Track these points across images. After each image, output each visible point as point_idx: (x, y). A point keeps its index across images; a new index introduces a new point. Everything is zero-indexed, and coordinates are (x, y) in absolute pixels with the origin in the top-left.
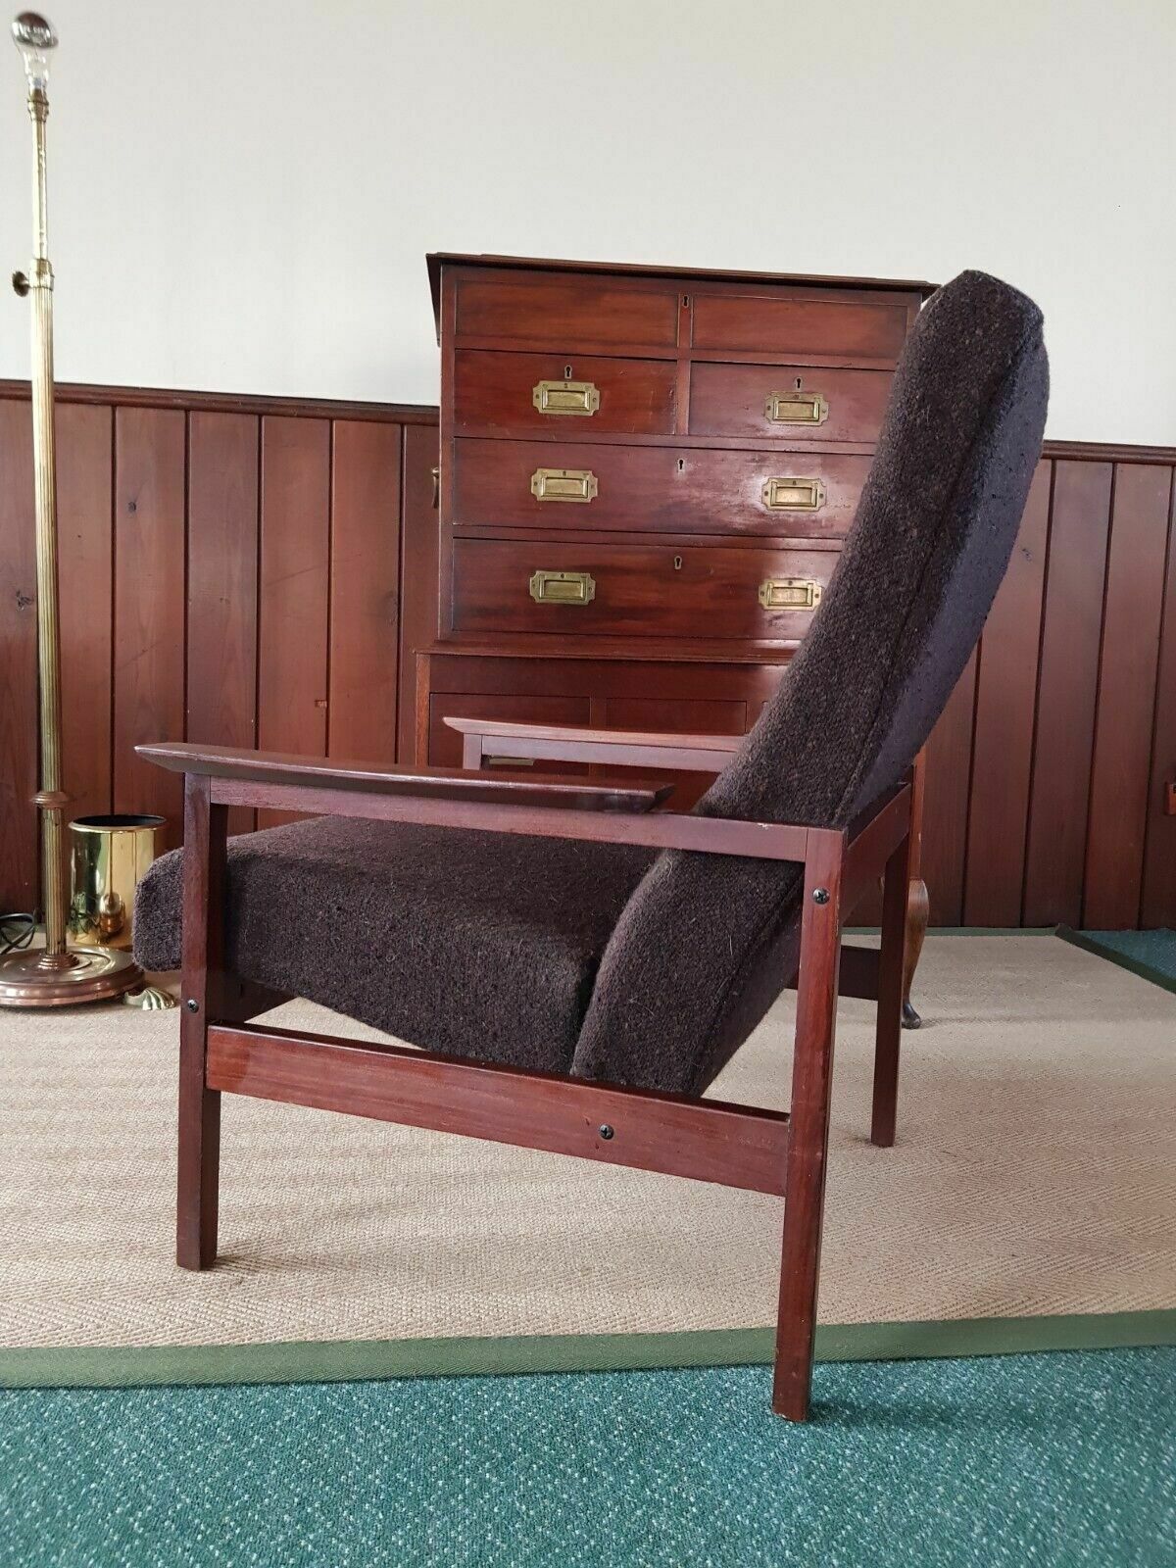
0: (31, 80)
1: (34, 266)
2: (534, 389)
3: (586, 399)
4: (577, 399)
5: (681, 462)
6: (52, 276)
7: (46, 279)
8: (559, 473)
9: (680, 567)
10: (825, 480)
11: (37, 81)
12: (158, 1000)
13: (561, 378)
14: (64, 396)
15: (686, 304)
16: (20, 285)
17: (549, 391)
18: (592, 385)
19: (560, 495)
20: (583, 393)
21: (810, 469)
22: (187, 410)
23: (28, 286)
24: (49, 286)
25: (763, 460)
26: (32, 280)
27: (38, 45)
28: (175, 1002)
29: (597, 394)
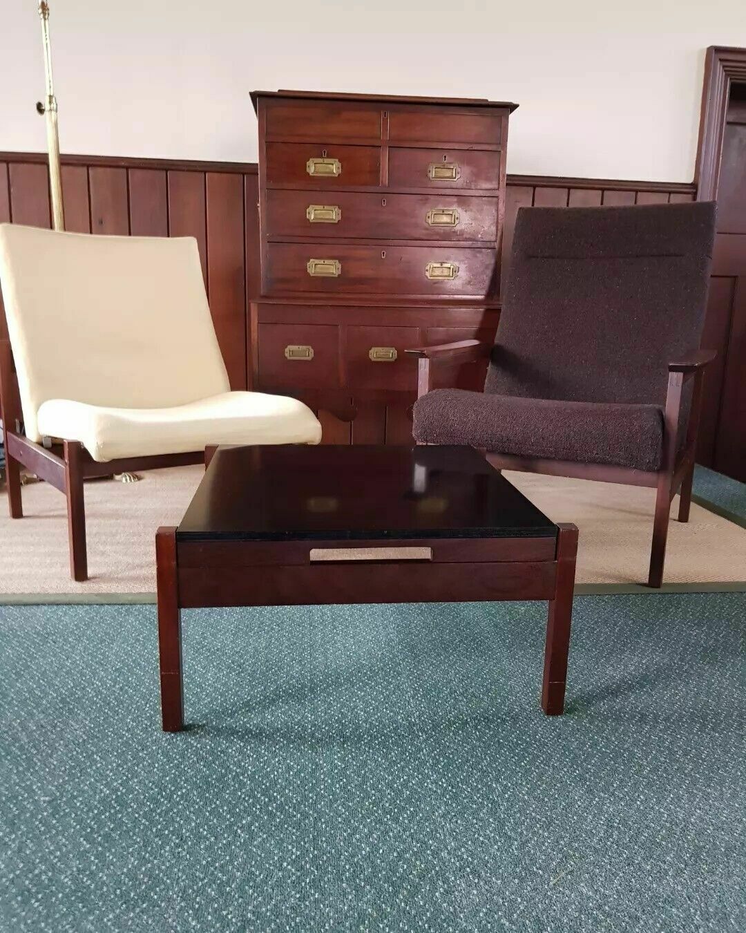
1: (47, 99)
2: (307, 163)
3: (334, 168)
4: (329, 168)
5: (384, 201)
6: (56, 104)
7: (54, 106)
8: (321, 207)
9: (384, 257)
10: (459, 210)
12: (130, 477)
13: (321, 156)
14: (66, 161)
15: (385, 116)
16: (40, 108)
17: (315, 163)
18: (337, 160)
19: (322, 219)
20: (333, 164)
21: (451, 204)
22: (127, 168)
23: (44, 109)
24: (55, 109)
25: (427, 199)
26: (46, 106)
28: (139, 479)
29: (340, 165)
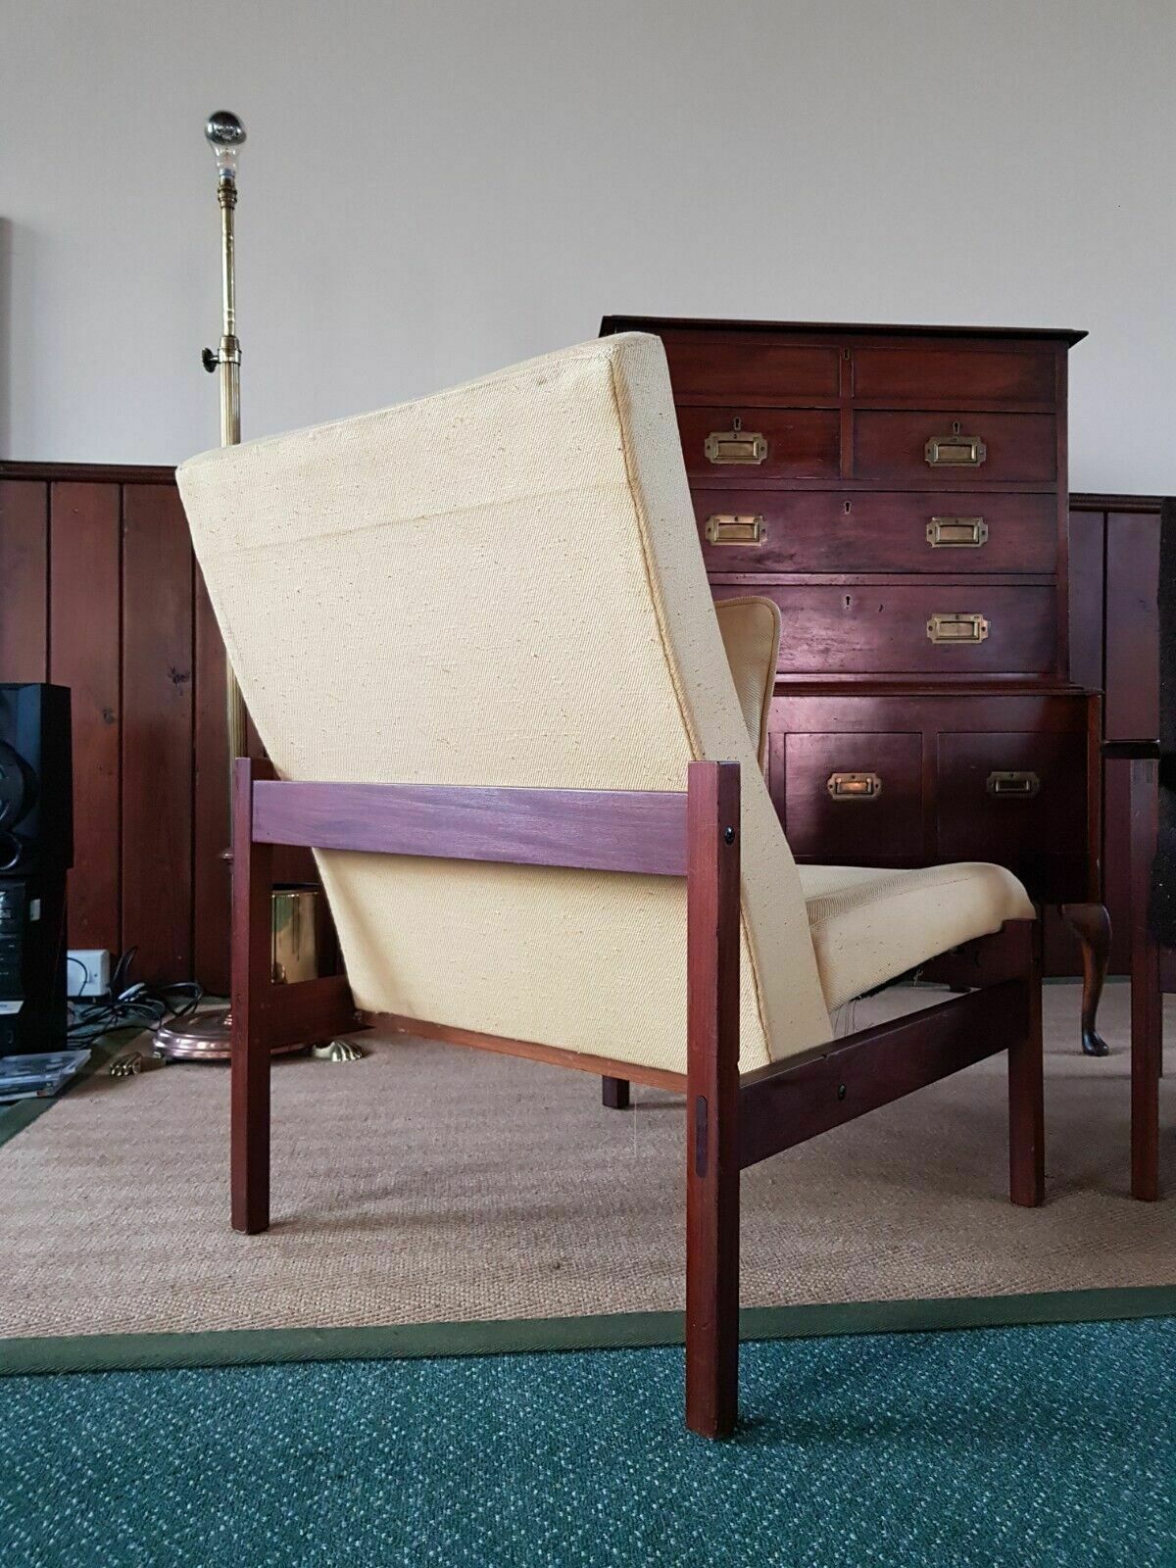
0: (221, 172)
1: (223, 345)
2: (706, 441)
3: (754, 449)
4: (745, 448)
5: (848, 505)
6: (240, 352)
7: (234, 355)
8: (729, 519)
9: (850, 605)
11: (227, 172)
12: (345, 1052)
13: (729, 429)
15: (846, 357)
16: (209, 362)
17: (720, 442)
18: (760, 435)
19: (732, 539)
20: (752, 443)
21: (971, 509)
23: (218, 362)
24: (237, 360)
25: (926, 501)
26: (221, 357)
27: (228, 141)
28: (364, 1053)
29: (765, 443)
